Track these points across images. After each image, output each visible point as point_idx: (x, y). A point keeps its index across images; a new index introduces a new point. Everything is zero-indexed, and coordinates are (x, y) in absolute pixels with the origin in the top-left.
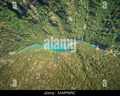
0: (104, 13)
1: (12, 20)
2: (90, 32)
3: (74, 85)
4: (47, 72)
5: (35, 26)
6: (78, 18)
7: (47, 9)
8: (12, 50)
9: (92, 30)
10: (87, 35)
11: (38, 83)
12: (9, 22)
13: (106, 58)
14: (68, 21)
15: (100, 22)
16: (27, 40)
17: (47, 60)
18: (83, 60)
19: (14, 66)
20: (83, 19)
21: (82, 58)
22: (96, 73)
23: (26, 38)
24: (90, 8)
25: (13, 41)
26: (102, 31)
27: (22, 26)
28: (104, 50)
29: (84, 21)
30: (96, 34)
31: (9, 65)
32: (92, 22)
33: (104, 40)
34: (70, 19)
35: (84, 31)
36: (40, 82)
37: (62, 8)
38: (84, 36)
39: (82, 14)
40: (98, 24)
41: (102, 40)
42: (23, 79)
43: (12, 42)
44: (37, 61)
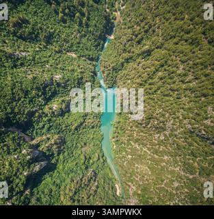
0: (49, 17)
1: (58, 182)
2: (81, 45)
3: (175, 69)
4: (151, 121)
5: (69, 144)
6: (57, 65)
7: (40, 116)
8: (112, 189)
9: (79, 43)
10: (87, 52)
11: (171, 135)
12: (62, 187)
13: (129, 20)
14: (62, 81)
15: (65, 27)
16: (95, 159)
17: (131, 124)
18: (131, 58)
19: (141, 183)
20: (58, 55)
21: (127, 61)
22: (154, 31)
23: (91, 161)
24: (40, 41)
25: (96, 184)
26: (80, 24)
27: (70, 165)
28: (114, 27)
29: (62, 55)
30: (86, 37)
31: (139, 192)
32: (65, 40)
33: (96, 22)
34: (58, 77)
35: (79, 57)
36: (170, 132)
37: (38, 89)
38: (89, 59)
39: (50, 56)
40: (68, 31)
41: (96, 26)
42: (164, 164)
43: (97, 187)
44: (133, 144)
